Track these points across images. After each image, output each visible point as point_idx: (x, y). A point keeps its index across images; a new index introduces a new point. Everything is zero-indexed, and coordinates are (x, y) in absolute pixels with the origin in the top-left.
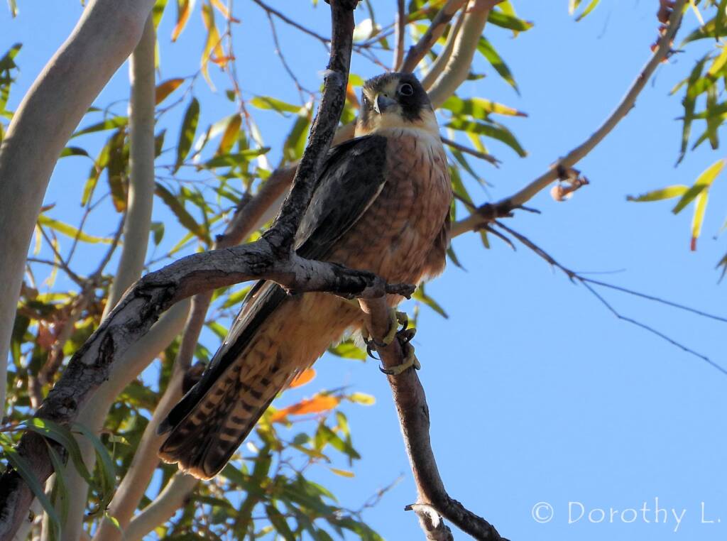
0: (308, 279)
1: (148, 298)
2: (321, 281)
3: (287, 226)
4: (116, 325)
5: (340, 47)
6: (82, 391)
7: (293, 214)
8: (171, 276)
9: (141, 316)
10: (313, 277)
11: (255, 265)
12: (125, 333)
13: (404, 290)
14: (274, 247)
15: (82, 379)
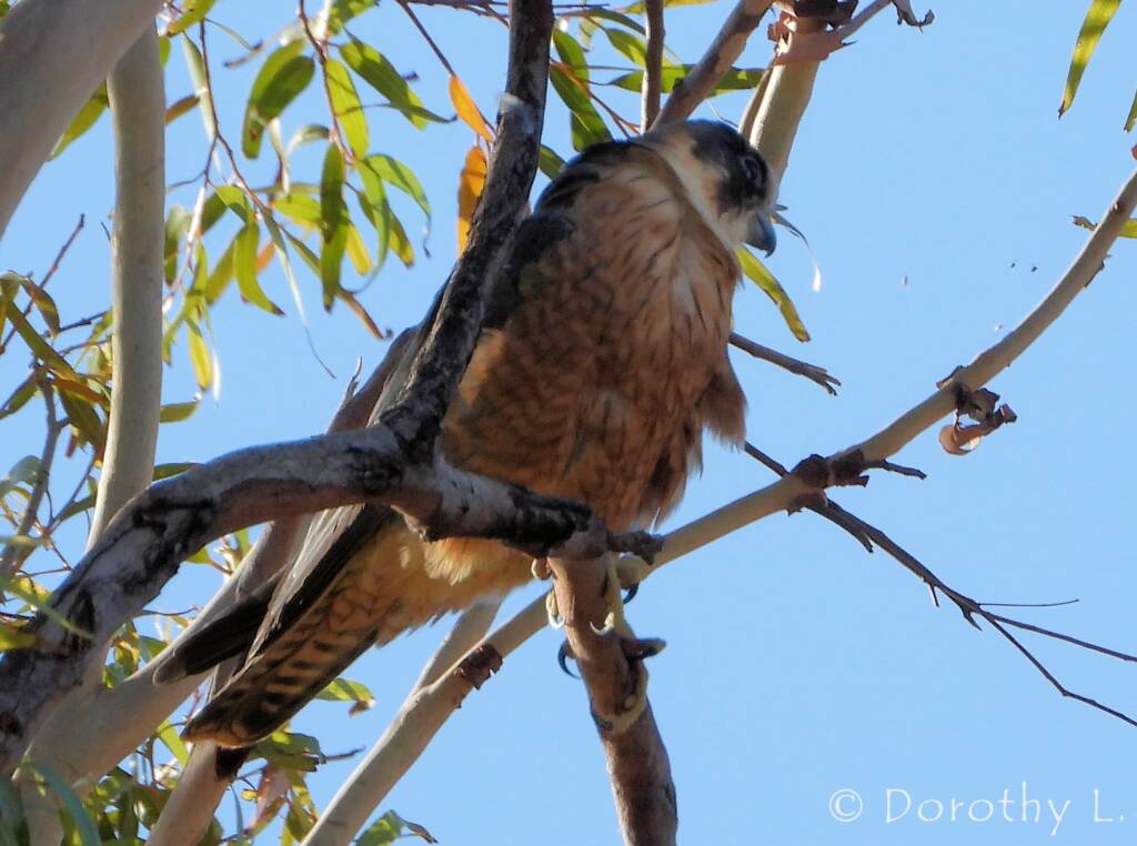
0: (465, 509)
1: (160, 528)
2: (488, 518)
3: (427, 400)
4: (99, 579)
5: (526, 60)
6: (33, 703)
7: (439, 379)
8: (205, 487)
9: (147, 561)
10: (474, 507)
11: (368, 473)
12: (116, 593)
13: (643, 546)
14: (403, 439)
15: (33, 678)
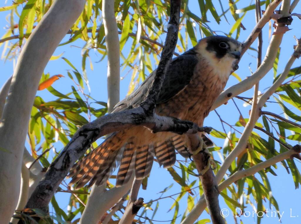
0: (162, 125)
1: (86, 136)
2: (168, 127)
3: (151, 100)
4: (71, 150)
5: (175, 13)
6: (55, 182)
7: (154, 94)
8: (97, 125)
9: (83, 145)
10: (164, 125)
11: (137, 119)
12: (75, 153)
13: (207, 130)
14: (145, 110)
15: (55, 176)
